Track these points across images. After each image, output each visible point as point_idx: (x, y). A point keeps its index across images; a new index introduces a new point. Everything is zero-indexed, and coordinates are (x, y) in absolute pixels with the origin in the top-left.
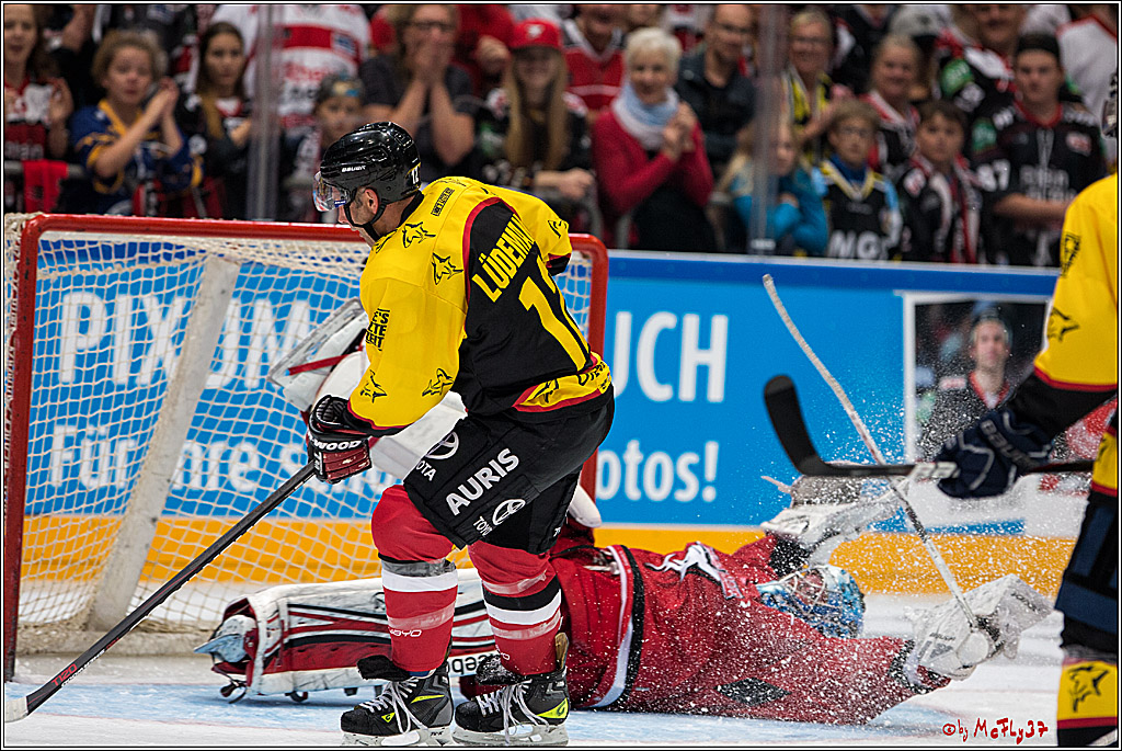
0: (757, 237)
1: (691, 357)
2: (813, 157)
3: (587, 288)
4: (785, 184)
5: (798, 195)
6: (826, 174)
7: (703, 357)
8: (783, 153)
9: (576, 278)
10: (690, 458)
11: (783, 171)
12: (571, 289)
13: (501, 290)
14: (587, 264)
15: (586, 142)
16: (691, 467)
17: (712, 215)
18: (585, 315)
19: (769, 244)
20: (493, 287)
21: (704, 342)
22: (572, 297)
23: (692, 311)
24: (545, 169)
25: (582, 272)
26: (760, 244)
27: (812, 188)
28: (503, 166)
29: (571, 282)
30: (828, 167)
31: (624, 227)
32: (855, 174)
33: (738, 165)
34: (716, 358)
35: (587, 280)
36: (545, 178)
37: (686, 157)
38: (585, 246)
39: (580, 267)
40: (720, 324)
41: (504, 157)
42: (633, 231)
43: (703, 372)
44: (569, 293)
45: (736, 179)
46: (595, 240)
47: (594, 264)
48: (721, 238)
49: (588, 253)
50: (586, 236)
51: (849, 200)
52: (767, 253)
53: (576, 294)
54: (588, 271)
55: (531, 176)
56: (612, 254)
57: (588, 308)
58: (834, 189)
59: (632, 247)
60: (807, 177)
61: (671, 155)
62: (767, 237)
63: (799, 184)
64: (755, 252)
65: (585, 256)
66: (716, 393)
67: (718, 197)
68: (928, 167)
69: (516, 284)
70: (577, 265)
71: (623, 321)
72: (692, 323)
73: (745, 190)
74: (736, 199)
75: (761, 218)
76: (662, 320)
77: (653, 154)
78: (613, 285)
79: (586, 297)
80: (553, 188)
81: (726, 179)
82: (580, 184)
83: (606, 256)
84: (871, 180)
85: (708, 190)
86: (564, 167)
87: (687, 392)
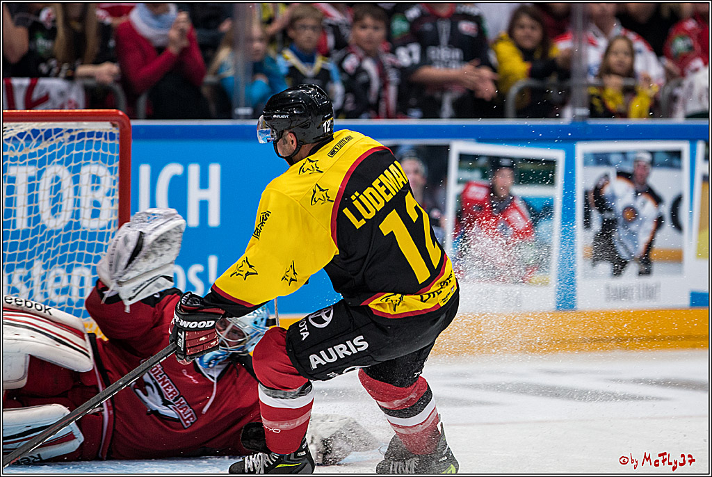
0: (239, 106)
1: (195, 195)
2: (278, 46)
3: (117, 149)
4: (258, 67)
5: (268, 74)
6: (287, 59)
7: (204, 195)
8: (258, 45)
9: (109, 142)
10: (198, 268)
11: (258, 58)
12: (105, 150)
13: (365, 220)
14: (116, 131)
15: (112, 43)
16: (199, 275)
17: (205, 91)
18: (116, 168)
19: (248, 111)
20: (359, 217)
21: (204, 184)
22: (107, 155)
23: (194, 161)
24: (82, 64)
25: (112, 136)
26: (242, 111)
27: (277, 68)
28: (53, 62)
29: (105, 145)
30: (288, 54)
31: (142, 102)
32: (308, 58)
33: (224, 55)
34: (213, 194)
35: (117, 142)
36: (83, 70)
37: (184, 51)
38: (114, 118)
39: (111, 133)
40: (215, 170)
41: (53, 57)
42: (148, 105)
43: (204, 205)
44: (104, 152)
45: (222, 65)
46: (121, 113)
47: (121, 130)
48: (213, 108)
49: (116, 123)
50: (114, 110)
51: (304, 77)
52: (246, 117)
53: (109, 153)
54: (117, 136)
55: (73, 69)
56: (134, 123)
57: (118, 162)
58: (293, 69)
59: (148, 117)
60: (274, 61)
61: (173, 49)
62: (246, 106)
63: (268, 67)
64: (238, 117)
65: (114, 125)
66: (214, 220)
67: (209, 79)
68: (361, 54)
69: (381, 215)
70: (108, 132)
71: (145, 171)
72: (194, 170)
73: (229, 73)
74: (223, 79)
75: (241, 92)
76: (174, 169)
77: (161, 49)
78: (135, 146)
79: (116, 155)
80: (90, 77)
81: (215, 65)
82: (110, 73)
83: (129, 124)
84: (319, 62)
85: (202, 74)
86: (98, 61)
87: (194, 221)
